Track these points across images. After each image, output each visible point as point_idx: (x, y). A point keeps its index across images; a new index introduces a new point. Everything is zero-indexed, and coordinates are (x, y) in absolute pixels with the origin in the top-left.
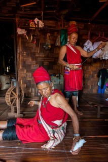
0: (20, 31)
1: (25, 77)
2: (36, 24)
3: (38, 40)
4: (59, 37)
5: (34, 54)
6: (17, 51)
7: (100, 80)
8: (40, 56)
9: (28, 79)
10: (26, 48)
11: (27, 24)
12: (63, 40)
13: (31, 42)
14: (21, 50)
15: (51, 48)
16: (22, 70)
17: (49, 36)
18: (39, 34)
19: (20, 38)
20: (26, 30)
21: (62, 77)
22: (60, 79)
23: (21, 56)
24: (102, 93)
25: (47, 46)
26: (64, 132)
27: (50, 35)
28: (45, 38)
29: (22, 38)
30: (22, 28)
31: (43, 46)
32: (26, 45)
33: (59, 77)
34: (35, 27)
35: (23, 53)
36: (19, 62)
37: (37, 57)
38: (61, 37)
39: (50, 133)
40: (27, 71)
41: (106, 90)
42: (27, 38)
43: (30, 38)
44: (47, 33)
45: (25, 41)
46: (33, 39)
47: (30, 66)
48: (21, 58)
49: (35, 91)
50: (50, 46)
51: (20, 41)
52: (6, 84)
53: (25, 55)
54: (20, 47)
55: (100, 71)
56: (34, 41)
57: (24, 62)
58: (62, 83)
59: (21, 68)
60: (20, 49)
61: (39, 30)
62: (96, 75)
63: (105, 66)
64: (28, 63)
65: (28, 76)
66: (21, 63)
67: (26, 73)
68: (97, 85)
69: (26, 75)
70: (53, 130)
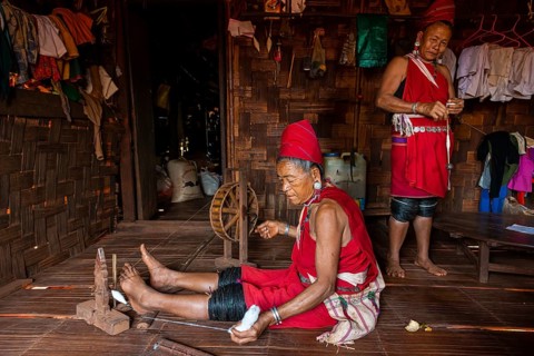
0: (237, 28)
1: (247, 161)
2: (282, 5)
3: (287, 52)
4: (352, 36)
5: (276, 91)
6: (225, 85)
7: (487, 170)
8: (294, 96)
9: (258, 166)
10: (251, 76)
11: (256, 7)
12: (364, 47)
13: (266, 56)
14: (237, 83)
15: (326, 73)
16: (240, 140)
17: (321, 37)
18: (291, 32)
19: (237, 47)
20: (253, 24)
21: (360, 160)
22: (353, 164)
23: (237, 99)
24: (495, 211)
25: (315, 65)
26: (374, 304)
27: (323, 33)
28: (309, 44)
29: (241, 48)
30: (241, 18)
31: (302, 67)
32: (254, 67)
33: (350, 161)
34: (281, 14)
35: (245, 91)
36: (231, 116)
37: (285, 101)
38: (357, 39)
39: (333, 308)
40: (254, 144)
41: (506, 202)
42: (257, 45)
43: (263, 44)
44: (314, 27)
45: (250, 54)
46: (274, 47)
47: (262, 128)
48: (237, 105)
49: (277, 203)
50: (323, 67)
51: (234, 54)
52: (187, 184)
53: (248, 95)
54: (237, 74)
55: (486, 139)
56: (276, 55)
57: (246, 117)
58: (361, 177)
59: (237, 134)
60: (235, 80)
61: (291, 21)
62: (471, 154)
63: (502, 124)
64: (257, 119)
65: (255, 158)
66: (237, 119)
67: (250, 150)
68: (477, 185)
69: (252, 155)
70: (340, 298)
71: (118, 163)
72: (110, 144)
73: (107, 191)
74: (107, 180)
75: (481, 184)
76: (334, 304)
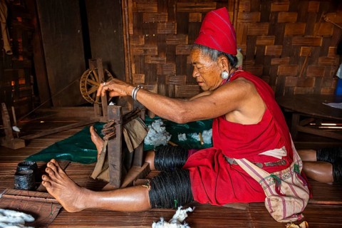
1: (141, 56)
9: (151, 61)
16: (135, 37)
37: (172, 2)
40: (147, 41)
47: (153, 27)
48: (131, 5)
49: (167, 91)
57: (139, 16)
59: (132, 32)
64: (149, 19)
65: (148, 53)
66: (131, 18)
67: (143, 46)
68: (335, 76)
69: (145, 51)
70: (272, 176)
71: (31, 58)
72: (20, 40)
73: (22, 82)
74: (21, 72)
75: (338, 75)
76: (268, 183)
